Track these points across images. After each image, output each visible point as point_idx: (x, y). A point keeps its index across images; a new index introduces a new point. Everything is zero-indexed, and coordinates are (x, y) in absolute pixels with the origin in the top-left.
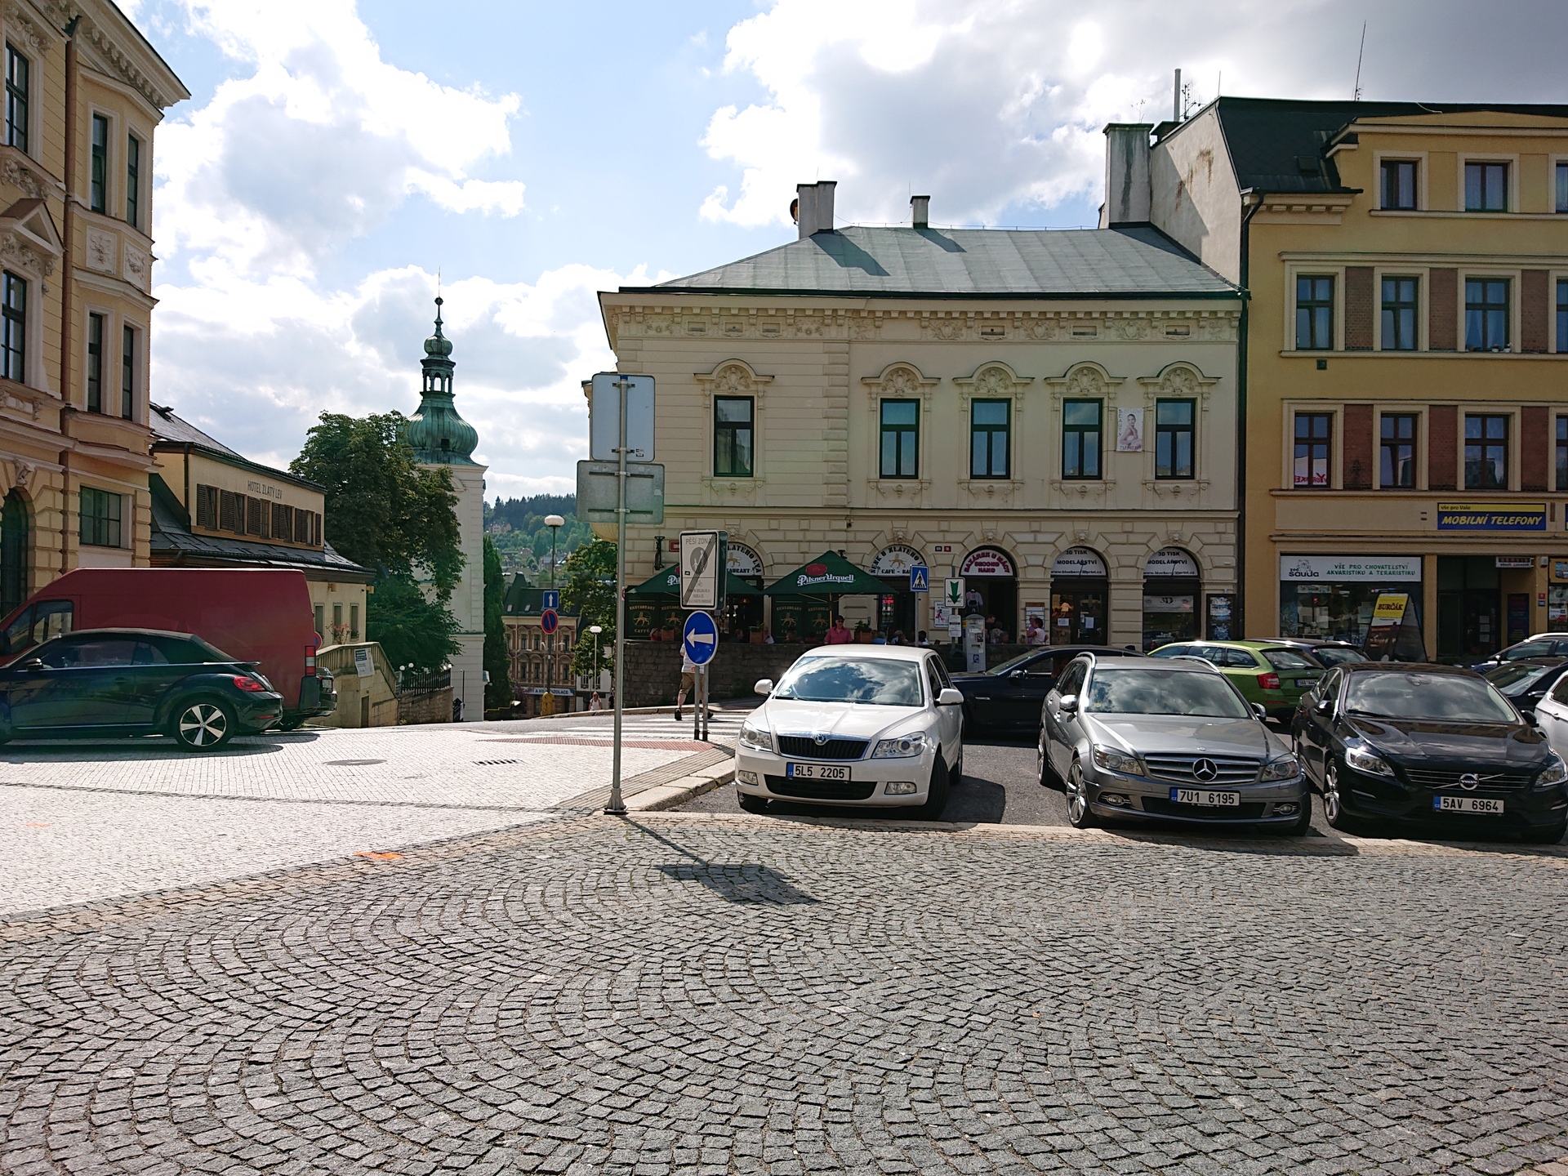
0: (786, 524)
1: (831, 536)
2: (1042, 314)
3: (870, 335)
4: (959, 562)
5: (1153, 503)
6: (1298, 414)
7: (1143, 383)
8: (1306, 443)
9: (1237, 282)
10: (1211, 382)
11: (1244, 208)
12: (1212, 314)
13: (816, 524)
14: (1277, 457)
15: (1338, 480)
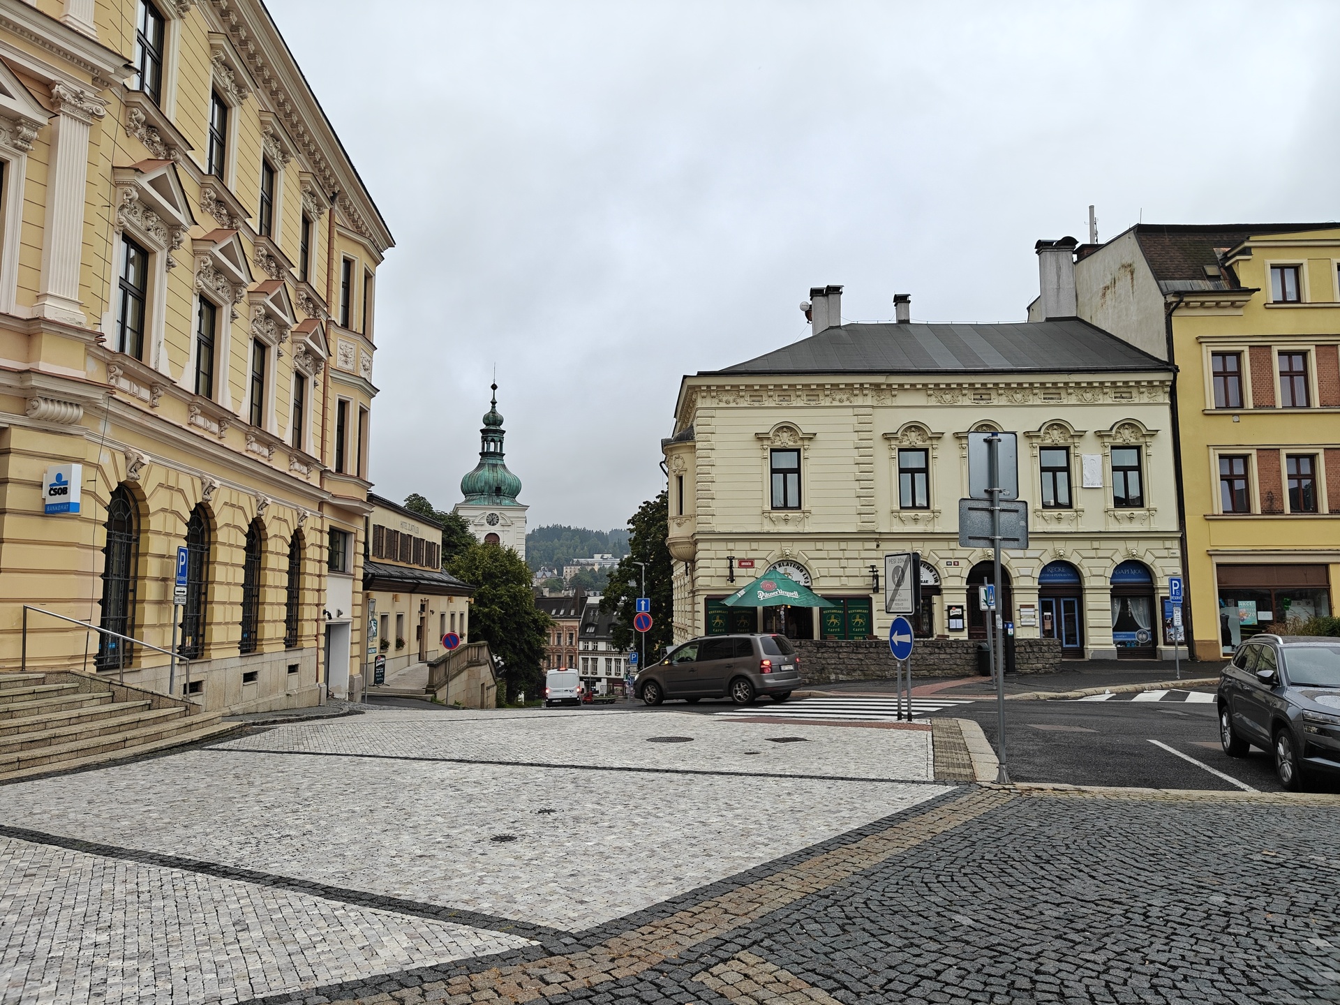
0: (828, 545)
1: (864, 554)
2: (1020, 384)
3: (888, 402)
4: (966, 574)
5: (1114, 527)
6: (1221, 457)
7: (1100, 435)
8: (1228, 479)
9: (1165, 358)
10: (1153, 434)
11: (1167, 305)
12: (1150, 382)
13: (852, 545)
14: (1207, 489)
15: (1257, 507)
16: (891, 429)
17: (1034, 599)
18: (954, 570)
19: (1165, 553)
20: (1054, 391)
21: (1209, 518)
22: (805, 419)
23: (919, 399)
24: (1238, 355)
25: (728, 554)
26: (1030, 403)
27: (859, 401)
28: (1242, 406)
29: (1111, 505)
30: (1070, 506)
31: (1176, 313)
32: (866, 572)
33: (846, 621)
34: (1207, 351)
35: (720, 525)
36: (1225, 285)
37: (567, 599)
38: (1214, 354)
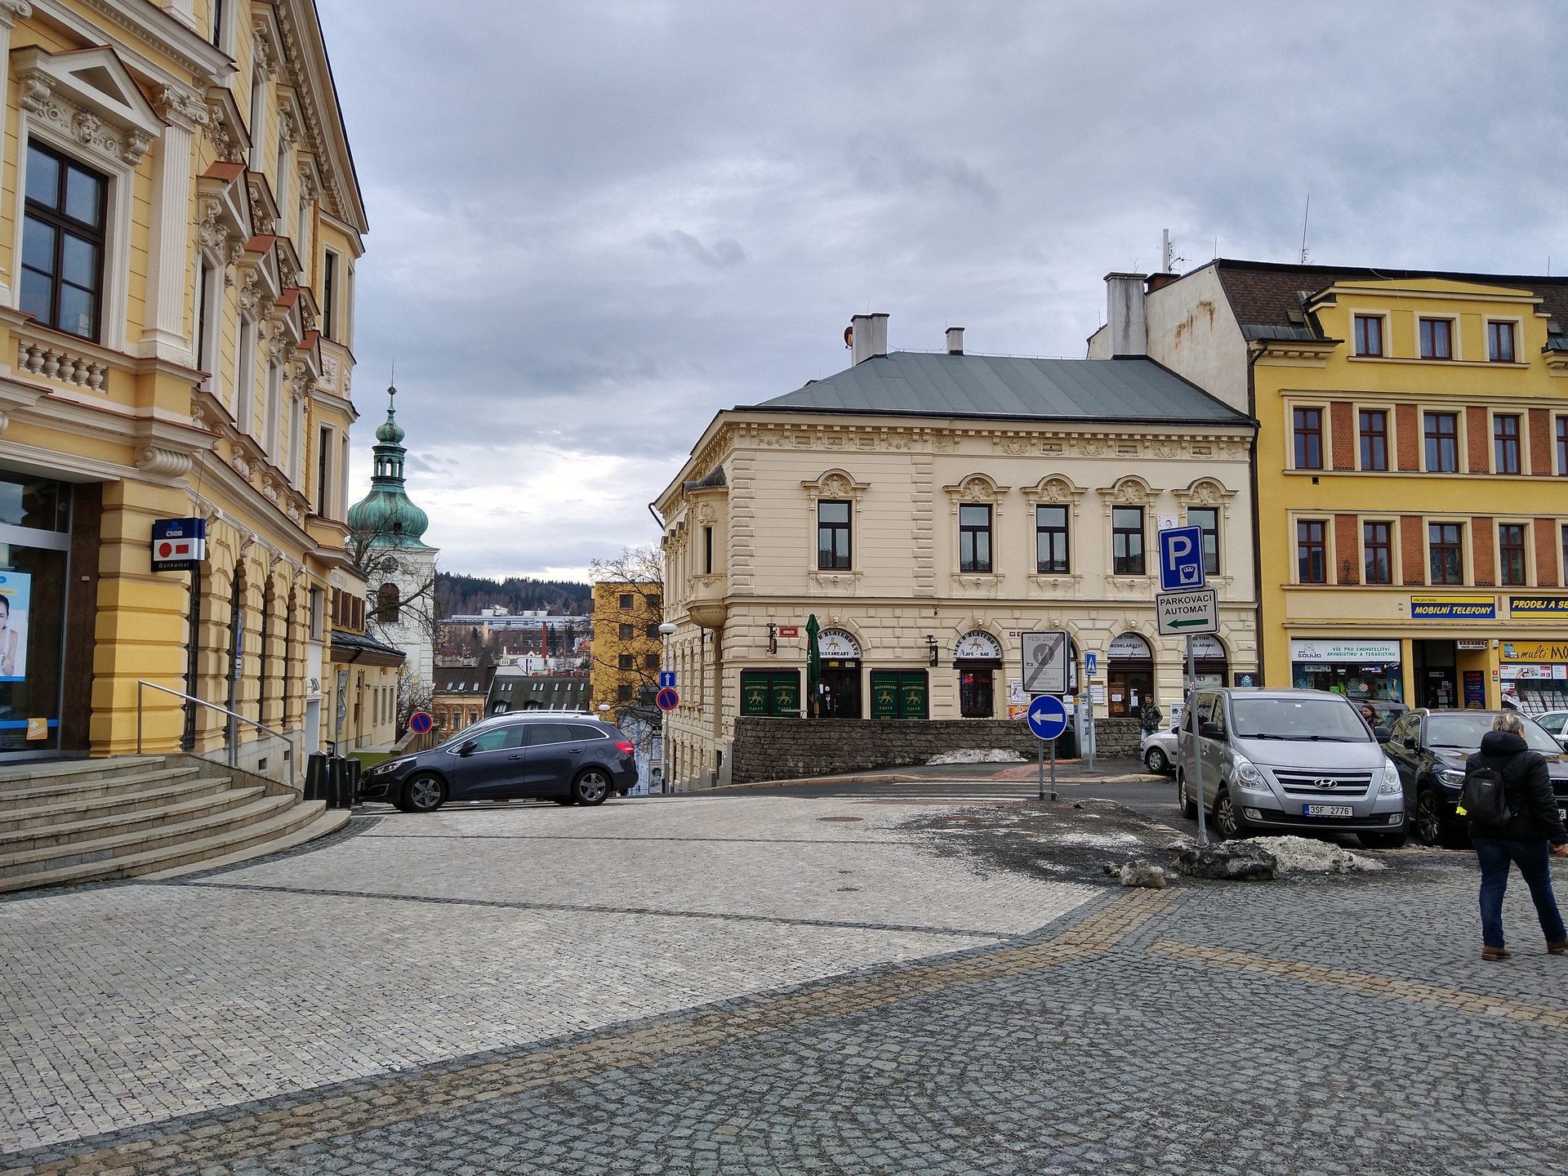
0: (882, 612)
1: (921, 622)
2: (1094, 435)
3: (950, 450)
6: (1300, 521)
7: (1177, 494)
8: (1305, 545)
9: (1246, 411)
11: (1250, 352)
12: (1230, 437)
13: (908, 612)
14: (1285, 557)
15: (1333, 576)
16: (952, 481)
17: (1103, 676)
18: (1017, 642)
19: (1240, 626)
20: (1130, 444)
21: (1286, 589)
22: (859, 463)
23: (983, 448)
24: (1319, 411)
25: (768, 621)
26: (1104, 456)
27: (918, 448)
28: (1321, 466)
31: (1258, 362)
32: (923, 642)
33: (899, 696)
34: (1289, 406)
35: (758, 587)
36: (1310, 332)
38: (1296, 409)
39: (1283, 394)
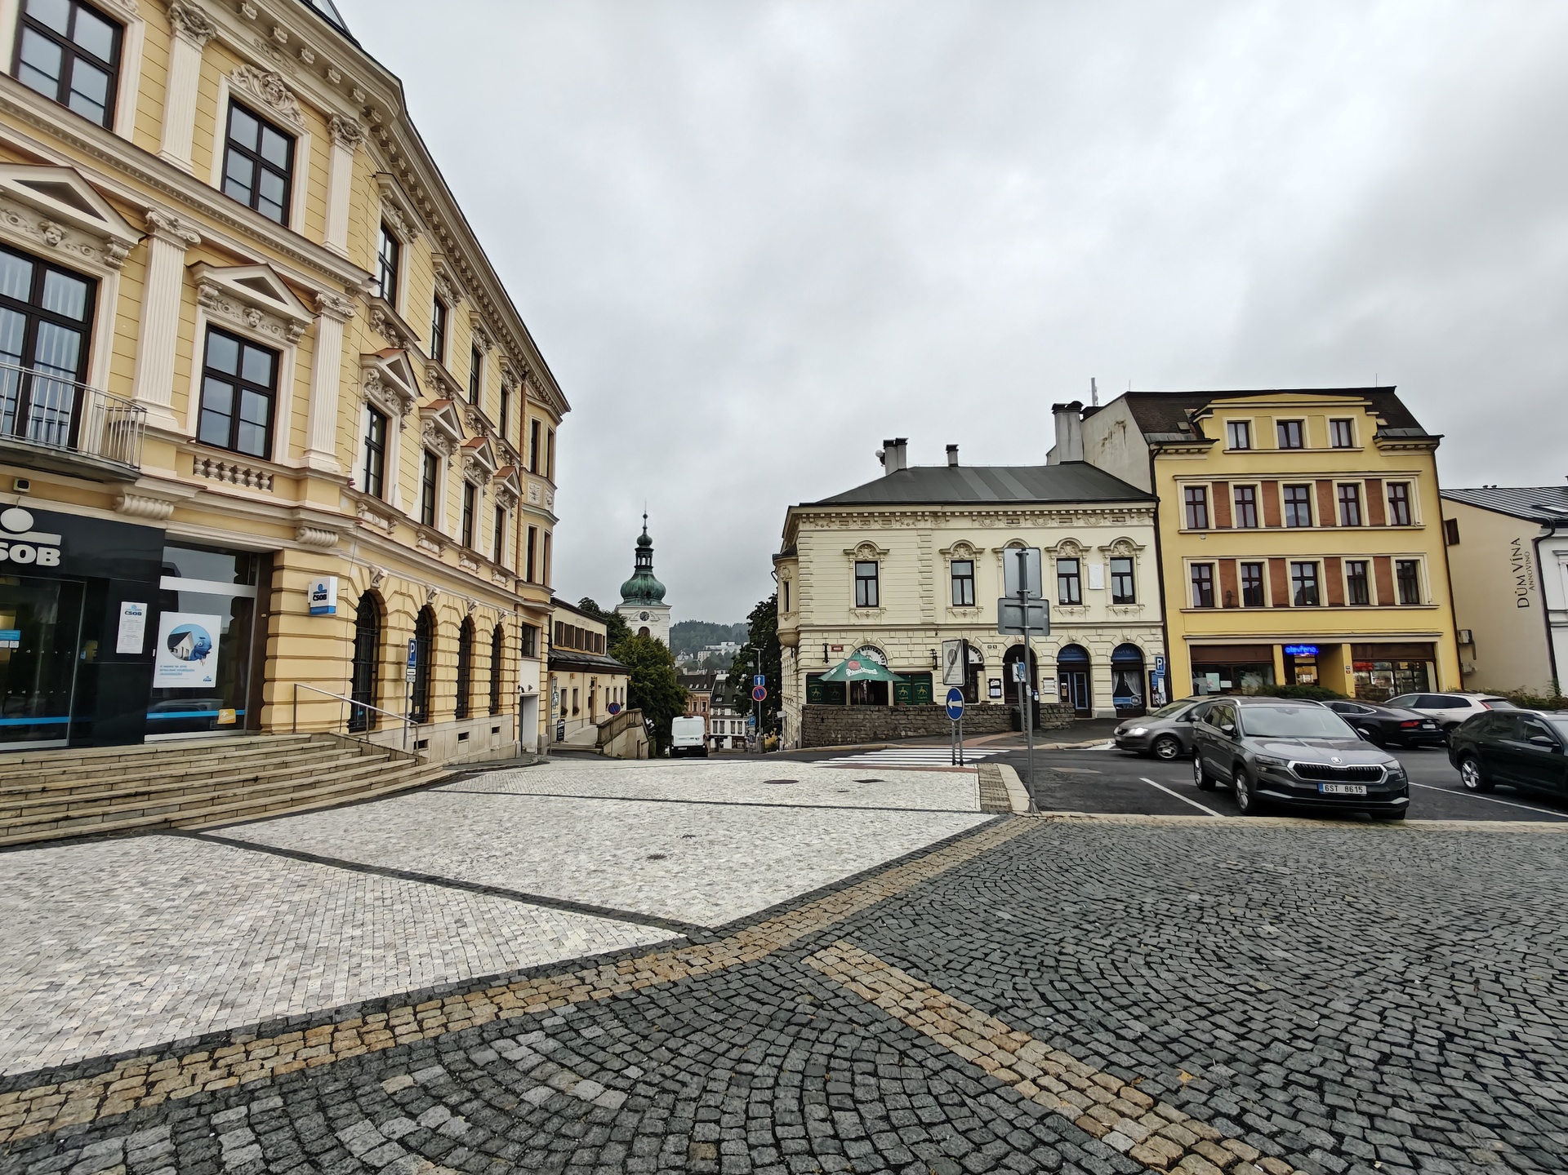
0: (899, 634)
1: (926, 641)
2: (1042, 512)
3: (943, 526)
4: (1002, 655)
5: (1113, 618)
6: (1192, 565)
7: (1102, 549)
8: (1198, 582)
9: (1150, 491)
10: (1141, 548)
11: (1151, 452)
12: (1139, 510)
13: (917, 634)
14: (1183, 592)
15: (1219, 602)
16: (946, 546)
17: (1054, 673)
18: (993, 652)
19: (1151, 638)
20: (1067, 516)
21: (1184, 612)
22: (880, 537)
23: (965, 523)
24: (1204, 488)
25: (824, 641)
26: (1049, 526)
27: (921, 525)
28: (1207, 527)
29: (1111, 602)
30: (1080, 603)
31: (1157, 457)
32: (928, 654)
33: (913, 690)
34: (1181, 486)
35: (816, 620)
36: (1193, 437)
37: (701, 676)
38: (1186, 488)
39: (1175, 478)
